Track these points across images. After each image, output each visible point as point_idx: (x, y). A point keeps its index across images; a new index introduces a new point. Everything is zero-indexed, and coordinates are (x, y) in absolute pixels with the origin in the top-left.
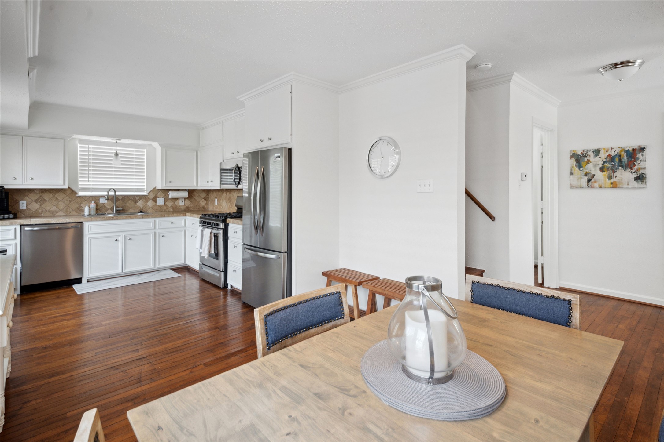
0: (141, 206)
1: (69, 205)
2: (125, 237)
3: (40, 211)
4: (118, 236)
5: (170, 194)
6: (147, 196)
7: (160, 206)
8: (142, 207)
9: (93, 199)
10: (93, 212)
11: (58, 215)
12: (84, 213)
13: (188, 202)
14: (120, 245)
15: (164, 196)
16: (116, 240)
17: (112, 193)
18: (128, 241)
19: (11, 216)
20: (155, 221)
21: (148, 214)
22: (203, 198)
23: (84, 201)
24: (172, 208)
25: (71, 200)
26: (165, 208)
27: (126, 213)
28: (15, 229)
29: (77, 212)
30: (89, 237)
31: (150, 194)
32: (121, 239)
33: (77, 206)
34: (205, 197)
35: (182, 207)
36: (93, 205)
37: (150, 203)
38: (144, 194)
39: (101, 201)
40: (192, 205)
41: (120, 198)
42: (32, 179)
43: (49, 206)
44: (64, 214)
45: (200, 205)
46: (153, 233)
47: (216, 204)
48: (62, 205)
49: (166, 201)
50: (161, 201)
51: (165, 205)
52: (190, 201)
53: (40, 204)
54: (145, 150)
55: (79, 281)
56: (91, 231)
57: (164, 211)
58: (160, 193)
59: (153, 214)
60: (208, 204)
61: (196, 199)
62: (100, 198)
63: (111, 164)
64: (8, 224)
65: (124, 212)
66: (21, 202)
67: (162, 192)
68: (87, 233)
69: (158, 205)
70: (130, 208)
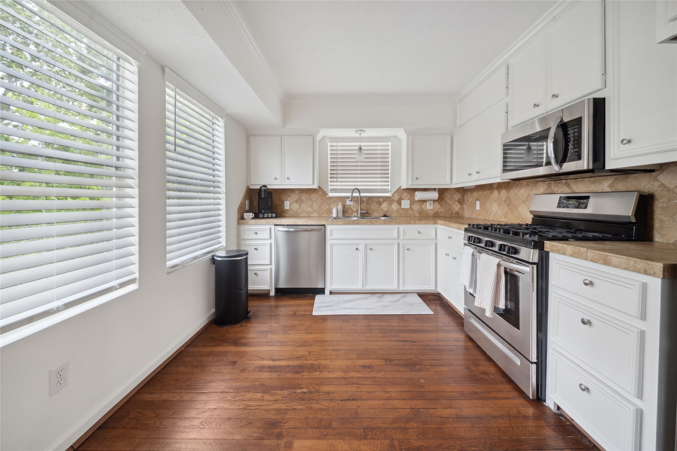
0: (385, 209)
1: (321, 206)
2: (366, 247)
3: (299, 211)
4: (360, 244)
5: (416, 195)
6: (391, 197)
7: (405, 210)
8: (386, 211)
9: (340, 201)
10: (340, 215)
11: (313, 216)
12: (333, 215)
13: (437, 206)
14: (361, 254)
15: (410, 198)
16: (357, 249)
17: (356, 194)
18: (369, 251)
19: (274, 215)
20: (398, 228)
21: (391, 219)
22: (457, 201)
23: (333, 202)
24: (418, 213)
25: (322, 201)
26: (410, 212)
27: (370, 216)
28: (270, 229)
29: (327, 214)
30: (331, 243)
31: (394, 195)
32: (361, 247)
33: (328, 207)
34: (459, 200)
35: (430, 212)
36: (340, 207)
37: (395, 206)
38: (388, 195)
39: (348, 202)
40: (442, 210)
41: (365, 199)
42: (288, 179)
43: (305, 207)
44: (317, 215)
45: (453, 209)
46: (397, 245)
47: (477, 209)
48: (316, 206)
49: (412, 203)
50: (406, 204)
51: (411, 208)
52: (439, 204)
53: (299, 204)
54: (390, 143)
55: (321, 291)
56: (333, 236)
57: (409, 216)
58: (405, 194)
59: (396, 219)
60: (464, 208)
61: (448, 201)
62: (347, 199)
63: (355, 158)
64: (265, 224)
65: (368, 215)
66: (285, 202)
67: (408, 193)
68: (329, 238)
69: (403, 208)
70: (374, 211)
